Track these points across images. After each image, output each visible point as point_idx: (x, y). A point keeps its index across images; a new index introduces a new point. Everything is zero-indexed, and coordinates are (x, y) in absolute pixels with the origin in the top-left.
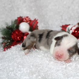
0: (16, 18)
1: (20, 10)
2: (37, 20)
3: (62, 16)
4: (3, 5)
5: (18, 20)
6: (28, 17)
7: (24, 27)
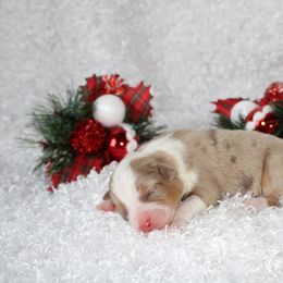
0: (84, 83)
1: (81, 46)
2: (148, 88)
3: (208, 64)
4: (29, 32)
5: (90, 89)
6: (117, 76)
7: (109, 110)
